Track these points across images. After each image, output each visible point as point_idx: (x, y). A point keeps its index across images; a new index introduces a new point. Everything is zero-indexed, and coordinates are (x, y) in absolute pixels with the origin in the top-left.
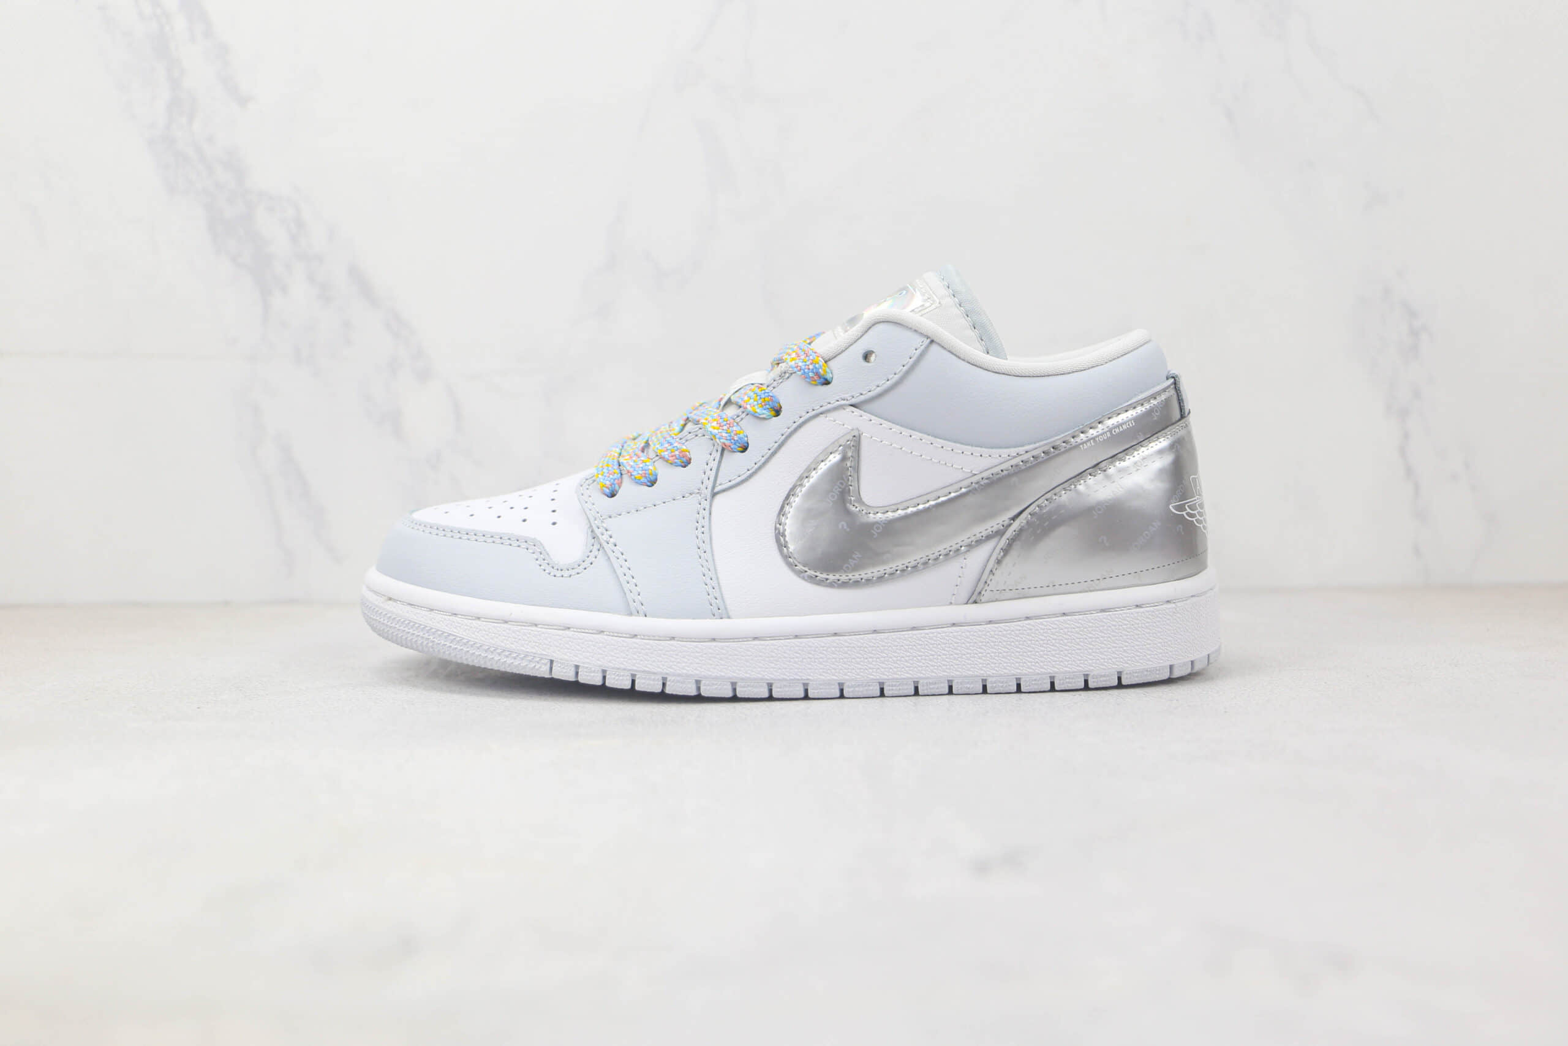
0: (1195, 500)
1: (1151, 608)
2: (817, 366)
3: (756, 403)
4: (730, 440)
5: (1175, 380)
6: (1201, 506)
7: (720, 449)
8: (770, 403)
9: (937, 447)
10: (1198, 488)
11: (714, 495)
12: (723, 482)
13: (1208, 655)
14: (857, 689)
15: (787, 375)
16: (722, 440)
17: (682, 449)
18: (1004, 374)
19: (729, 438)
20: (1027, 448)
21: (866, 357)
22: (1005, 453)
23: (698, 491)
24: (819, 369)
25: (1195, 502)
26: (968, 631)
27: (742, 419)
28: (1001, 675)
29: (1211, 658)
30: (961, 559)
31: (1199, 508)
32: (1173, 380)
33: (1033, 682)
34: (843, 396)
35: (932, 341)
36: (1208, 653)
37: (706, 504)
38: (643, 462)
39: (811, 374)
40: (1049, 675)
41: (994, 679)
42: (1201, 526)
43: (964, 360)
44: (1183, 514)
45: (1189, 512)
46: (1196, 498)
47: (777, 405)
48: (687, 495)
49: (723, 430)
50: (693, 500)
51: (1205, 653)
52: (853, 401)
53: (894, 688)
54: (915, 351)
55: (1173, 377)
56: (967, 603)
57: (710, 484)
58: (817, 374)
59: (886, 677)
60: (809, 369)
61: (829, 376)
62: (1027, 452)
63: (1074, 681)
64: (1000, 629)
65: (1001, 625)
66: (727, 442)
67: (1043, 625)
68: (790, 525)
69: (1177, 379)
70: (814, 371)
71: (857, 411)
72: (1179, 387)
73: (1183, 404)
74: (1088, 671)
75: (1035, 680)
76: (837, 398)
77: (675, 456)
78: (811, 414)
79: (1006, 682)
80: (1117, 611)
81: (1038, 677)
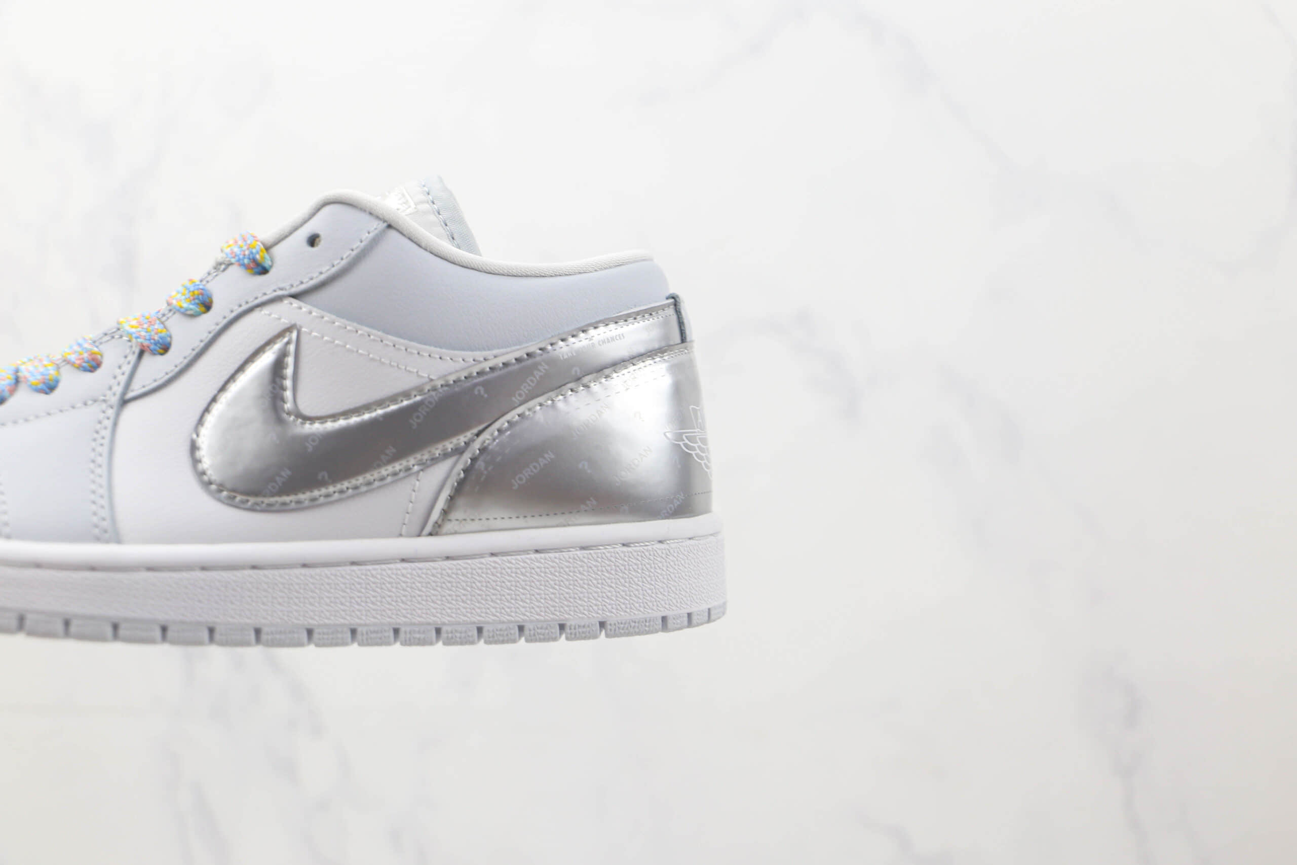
0: (695, 432)
1: (641, 548)
2: (254, 251)
3: (183, 297)
4: (149, 340)
5: (676, 301)
6: (704, 441)
7: (137, 351)
8: (200, 296)
9: (387, 345)
10: (700, 421)
11: (124, 402)
12: (137, 388)
13: (709, 609)
14: (278, 636)
15: (223, 267)
16: (139, 340)
17: (93, 351)
18: (473, 269)
19: (148, 338)
20: (495, 352)
21: (313, 241)
22: (470, 355)
23: (103, 398)
24: (256, 254)
25: (696, 434)
26: (420, 569)
27: (168, 318)
28: (459, 624)
29: (712, 612)
30: (413, 480)
31: (699, 441)
32: (672, 300)
33: (498, 633)
34: (282, 285)
35: (390, 226)
36: (709, 606)
37: (111, 412)
38: (45, 366)
39: (246, 261)
40: (518, 624)
41: (449, 628)
42: (702, 462)
43: (426, 250)
44: (679, 445)
45: (686, 444)
46: (696, 430)
47: (207, 301)
48: (90, 402)
49: (143, 328)
50: (94, 410)
51: (705, 607)
52: (294, 290)
53: (325, 636)
54: (367, 235)
55: (673, 298)
56: (419, 535)
57: (118, 390)
58: (254, 260)
59: (315, 622)
60: (244, 255)
61: (267, 263)
62: (495, 357)
63: (547, 631)
64: (459, 567)
65: (460, 562)
66: (146, 343)
67: (511, 563)
68: (207, 438)
69: (677, 299)
70: (251, 257)
71: (296, 303)
72: (679, 309)
73: (684, 327)
74: (563, 620)
75: (501, 630)
76: (275, 288)
77: (83, 359)
78: (245, 307)
79: (466, 632)
80: (599, 549)
81: (504, 626)
